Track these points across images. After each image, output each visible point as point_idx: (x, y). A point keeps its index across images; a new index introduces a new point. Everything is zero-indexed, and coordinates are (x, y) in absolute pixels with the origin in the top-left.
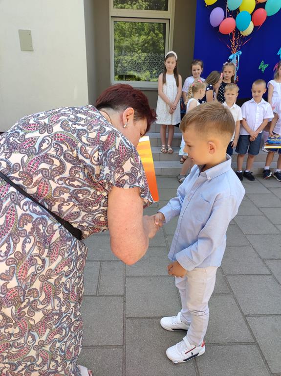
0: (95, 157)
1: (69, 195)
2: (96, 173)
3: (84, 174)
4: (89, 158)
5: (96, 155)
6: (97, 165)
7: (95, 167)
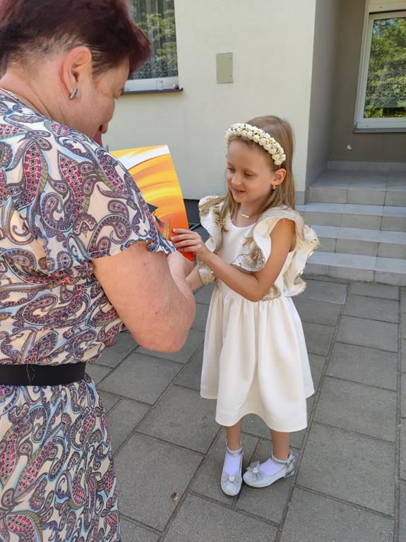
0: (15, 227)
1: (14, 321)
2: (37, 258)
3: (16, 270)
4: (5, 236)
5: (16, 221)
6: (29, 241)
7: (27, 248)
